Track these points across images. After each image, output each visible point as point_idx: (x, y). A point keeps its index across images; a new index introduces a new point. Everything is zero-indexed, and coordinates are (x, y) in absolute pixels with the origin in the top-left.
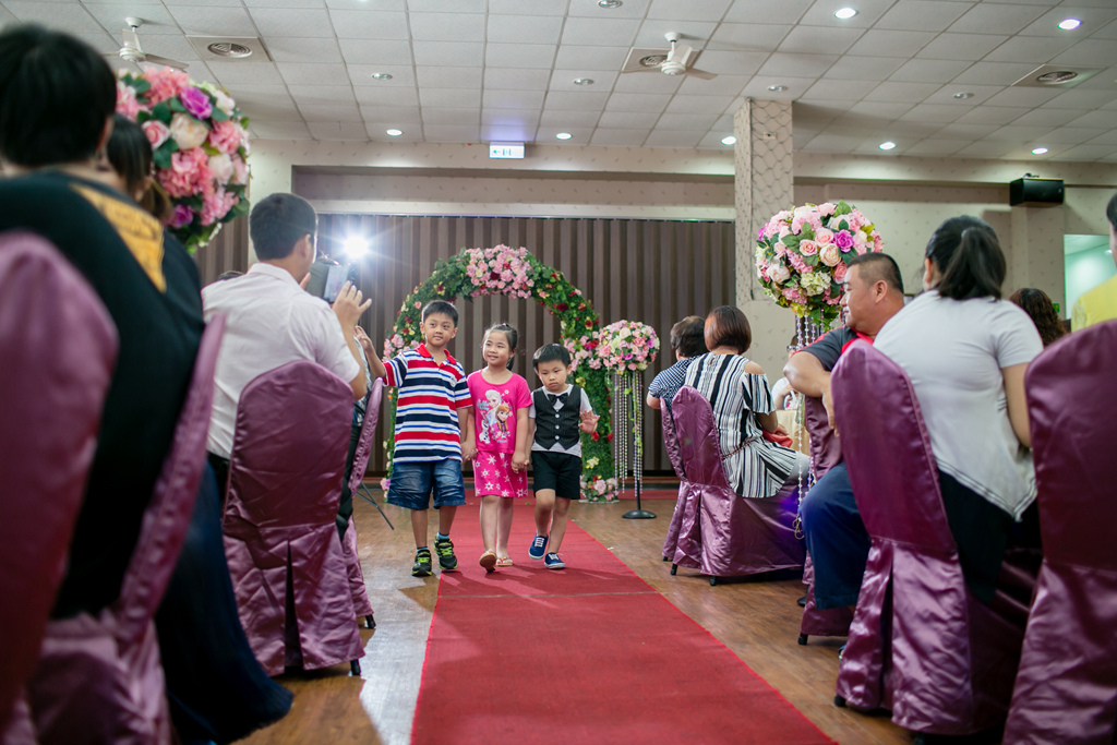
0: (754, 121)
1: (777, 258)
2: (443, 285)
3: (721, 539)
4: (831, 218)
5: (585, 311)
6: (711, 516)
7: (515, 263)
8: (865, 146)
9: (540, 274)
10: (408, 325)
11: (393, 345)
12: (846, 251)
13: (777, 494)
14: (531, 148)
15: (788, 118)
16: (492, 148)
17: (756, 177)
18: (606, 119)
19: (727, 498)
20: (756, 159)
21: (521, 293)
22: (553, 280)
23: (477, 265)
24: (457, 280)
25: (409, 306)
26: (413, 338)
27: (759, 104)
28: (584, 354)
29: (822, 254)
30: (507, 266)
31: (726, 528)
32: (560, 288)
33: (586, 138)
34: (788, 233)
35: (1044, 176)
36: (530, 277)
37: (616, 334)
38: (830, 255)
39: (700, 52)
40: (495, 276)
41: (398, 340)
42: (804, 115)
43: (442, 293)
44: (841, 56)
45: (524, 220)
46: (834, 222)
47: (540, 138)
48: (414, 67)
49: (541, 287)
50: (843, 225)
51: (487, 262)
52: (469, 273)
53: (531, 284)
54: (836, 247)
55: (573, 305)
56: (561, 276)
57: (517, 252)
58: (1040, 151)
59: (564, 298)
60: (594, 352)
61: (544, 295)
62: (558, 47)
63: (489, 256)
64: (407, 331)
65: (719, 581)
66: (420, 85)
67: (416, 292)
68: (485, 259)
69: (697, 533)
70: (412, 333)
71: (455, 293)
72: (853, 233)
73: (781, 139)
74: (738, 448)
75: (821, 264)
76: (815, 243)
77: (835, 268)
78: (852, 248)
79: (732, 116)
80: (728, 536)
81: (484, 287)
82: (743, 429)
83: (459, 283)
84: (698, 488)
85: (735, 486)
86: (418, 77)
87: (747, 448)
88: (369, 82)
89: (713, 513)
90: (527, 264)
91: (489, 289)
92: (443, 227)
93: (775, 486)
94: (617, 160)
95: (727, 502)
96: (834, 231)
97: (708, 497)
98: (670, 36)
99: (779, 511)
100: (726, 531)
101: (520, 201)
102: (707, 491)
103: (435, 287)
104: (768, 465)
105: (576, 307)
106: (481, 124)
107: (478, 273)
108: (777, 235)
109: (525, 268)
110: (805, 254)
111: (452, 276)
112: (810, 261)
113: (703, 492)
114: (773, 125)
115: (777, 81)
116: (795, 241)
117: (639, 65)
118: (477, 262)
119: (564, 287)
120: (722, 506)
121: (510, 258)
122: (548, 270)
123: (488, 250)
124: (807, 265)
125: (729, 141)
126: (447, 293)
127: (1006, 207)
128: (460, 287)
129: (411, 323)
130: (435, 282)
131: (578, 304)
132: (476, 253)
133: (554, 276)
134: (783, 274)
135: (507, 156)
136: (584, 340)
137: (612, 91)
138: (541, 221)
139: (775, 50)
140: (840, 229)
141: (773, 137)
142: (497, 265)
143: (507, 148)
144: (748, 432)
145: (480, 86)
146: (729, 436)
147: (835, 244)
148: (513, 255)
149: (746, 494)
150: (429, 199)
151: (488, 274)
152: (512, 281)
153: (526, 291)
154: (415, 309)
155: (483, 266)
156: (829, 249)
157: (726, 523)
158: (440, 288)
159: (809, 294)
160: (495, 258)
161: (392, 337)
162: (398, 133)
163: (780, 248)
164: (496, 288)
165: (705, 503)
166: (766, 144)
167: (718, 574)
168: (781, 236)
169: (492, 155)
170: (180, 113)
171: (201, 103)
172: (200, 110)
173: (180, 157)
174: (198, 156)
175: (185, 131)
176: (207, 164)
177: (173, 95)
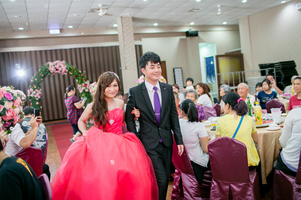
0: (122, 23)
5: (83, 77)
7: (62, 66)
8: (150, 25)
9: (70, 68)
10: (34, 85)
11: (30, 91)
14: (61, 30)
15: (131, 21)
16: (50, 31)
17: (124, 38)
18: (82, 23)
20: (124, 33)
21: (65, 73)
22: (73, 69)
23: (52, 67)
25: (33, 80)
26: (36, 89)
27: (123, 18)
28: (84, 88)
30: (60, 67)
33: (77, 27)
35: (193, 30)
36: (67, 69)
37: (94, 87)
39: (108, 8)
40: (57, 70)
41: (31, 90)
42: (134, 19)
44: (144, 8)
45: (61, 50)
47: (64, 28)
48: (27, 14)
49: (70, 71)
52: (50, 70)
53: (67, 71)
56: (75, 68)
58: (192, 24)
59: (77, 74)
60: (86, 87)
61: (71, 73)
62: (69, 9)
63: (55, 64)
64: (34, 87)
66: (29, 18)
67: (35, 76)
68: (53, 65)
70: (35, 87)
71: (46, 75)
73: (130, 27)
79: (116, 20)
81: (54, 73)
83: (47, 72)
86: (29, 16)
88: (14, 18)
90: (65, 65)
91: (56, 73)
92: (38, 54)
98: (100, 5)
101: (59, 44)
103: (40, 74)
105: (80, 76)
106: (47, 25)
107: (52, 69)
109: (65, 67)
111: (45, 71)
114: (127, 24)
115: (128, 14)
117: (92, 12)
119: (76, 71)
121: (61, 64)
122: (71, 67)
123: (54, 62)
125: (115, 25)
126: (44, 75)
127: (185, 37)
130: (40, 72)
131: (81, 75)
132: (51, 64)
133: (73, 68)
135: (55, 33)
136: (83, 84)
137: (84, 17)
138: (66, 50)
139: (127, 7)
141: (128, 27)
142: (57, 67)
143: (55, 31)
145: (47, 18)
148: (62, 63)
150: (33, 46)
151: (55, 69)
152: (62, 70)
154: (35, 81)
155: (53, 67)
158: (42, 74)
161: (29, 89)
162: (22, 29)
164: (58, 73)
166: (126, 29)
169: (50, 33)
170: (6, 101)
171: (10, 96)
172: (10, 98)
173: (7, 112)
174: (12, 110)
175: (8, 105)
176: (14, 112)
177: (3, 97)
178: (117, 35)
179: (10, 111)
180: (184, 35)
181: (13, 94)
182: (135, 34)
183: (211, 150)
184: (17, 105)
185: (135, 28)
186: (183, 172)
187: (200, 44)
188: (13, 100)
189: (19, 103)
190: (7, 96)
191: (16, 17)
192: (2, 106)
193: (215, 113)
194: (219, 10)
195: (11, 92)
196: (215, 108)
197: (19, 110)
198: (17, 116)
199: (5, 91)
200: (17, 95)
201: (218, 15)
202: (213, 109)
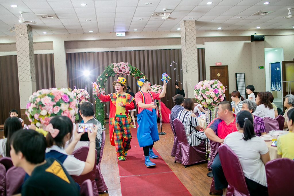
0: (186, 26)
1: (200, 95)
2: (107, 73)
3: (187, 156)
4: (213, 85)
6: (184, 150)
7: (126, 67)
8: (214, 29)
9: (132, 69)
12: (217, 94)
13: (200, 144)
14: (127, 33)
15: (194, 25)
16: (117, 34)
17: (187, 41)
18: (147, 26)
19: (188, 146)
20: (187, 37)
21: (127, 74)
22: (136, 71)
23: (116, 68)
24: (111, 72)
26: (100, 88)
27: (187, 22)
29: (211, 95)
30: (124, 68)
31: (188, 153)
32: (137, 73)
33: (141, 30)
34: (202, 89)
35: (259, 34)
36: (130, 70)
37: (154, 89)
38: (213, 95)
39: (172, 12)
40: (121, 71)
42: (198, 23)
43: (107, 76)
44: (208, 11)
45: (126, 52)
46: (214, 86)
47: (129, 30)
48: (97, 18)
49: (133, 73)
50: (216, 87)
51: (118, 67)
52: (114, 70)
53: (130, 72)
54: (214, 93)
55: (141, 77)
56: (138, 69)
57: (126, 64)
58: (258, 28)
59: (139, 75)
61: (133, 75)
62: (135, 13)
63: (119, 65)
65: (187, 166)
66: (98, 21)
67: (100, 76)
68: (118, 66)
69: (180, 154)
70: (100, 86)
71: (110, 75)
72: (218, 89)
73: (193, 31)
74: (190, 135)
75: (211, 97)
76: (209, 92)
77: (214, 98)
78: (218, 93)
79: (180, 24)
80: (188, 156)
81: (118, 73)
82: (191, 130)
83: (111, 73)
84: (181, 143)
85: (190, 143)
86: (98, 20)
87: (192, 134)
88: (85, 21)
89: (185, 149)
90: (129, 67)
91: (119, 74)
92: (105, 55)
93: (199, 142)
94: (150, 35)
95: (188, 147)
96: (214, 89)
97: (183, 145)
98: (164, 9)
99: (200, 148)
100: (188, 154)
101: (125, 46)
102: (183, 144)
104: (198, 138)
106: (114, 29)
107: (116, 70)
108: (200, 89)
109: (128, 68)
110: (207, 95)
111: (109, 71)
112: (208, 96)
113: (182, 144)
114: (191, 27)
115: (191, 17)
116: (204, 91)
117: (156, 15)
118: (115, 67)
119: (139, 72)
120: (187, 148)
121: (124, 66)
122: (134, 68)
123: (118, 64)
124: (207, 97)
125: (179, 29)
126: (108, 75)
127: (250, 42)
128: (112, 74)
129: (99, 84)
130: (105, 73)
132: (115, 65)
133: (136, 70)
134: (201, 99)
135: (121, 36)
137: (149, 20)
138: (130, 51)
139: (191, 11)
140: (215, 88)
141: (191, 30)
142: (121, 68)
143: (121, 33)
144: (192, 130)
145: (114, 21)
146: (188, 131)
147: (214, 92)
149: (192, 145)
150: (101, 47)
151: (119, 70)
152: (125, 71)
153: (129, 74)
154: (100, 80)
155: (117, 68)
156: (213, 94)
157: (188, 152)
158: (107, 74)
159: (208, 103)
160: (120, 66)
162: (92, 31)
163: (200, 92)
164: (121, 73)
165: (182, 147)
166: (189, 32)
167: (186, 165)
168: (201, 90)
169: (117, 36)
170: (62, 102)
171: (67, 98)
172: (67, 100)
173: (63, 113)
174: (67, 112)
175: (64, 107)
176: (69, 113)
177: (60, 98)
178: (180, 38)
179: (66, 113)
180: (249, 40)
181: (69, 96)
182: (197, 38)
183: (269, 171)
184: (73, 107)
185: (198, 31)
186: (237, 190)
187: (266, 50)
188: (69, 102)
189: (75, 105)
190: (64, 98)
191: (87, 20)
192: (59, 107)
193: (277, 126)
194: (289, 13)
195: (68, 94)
196: (277, 120)
197: (74, 112)
198: (72, 118)
199: (62, 93)
200: (73, 97)
201: (287, 19)
202: (275, 121)
